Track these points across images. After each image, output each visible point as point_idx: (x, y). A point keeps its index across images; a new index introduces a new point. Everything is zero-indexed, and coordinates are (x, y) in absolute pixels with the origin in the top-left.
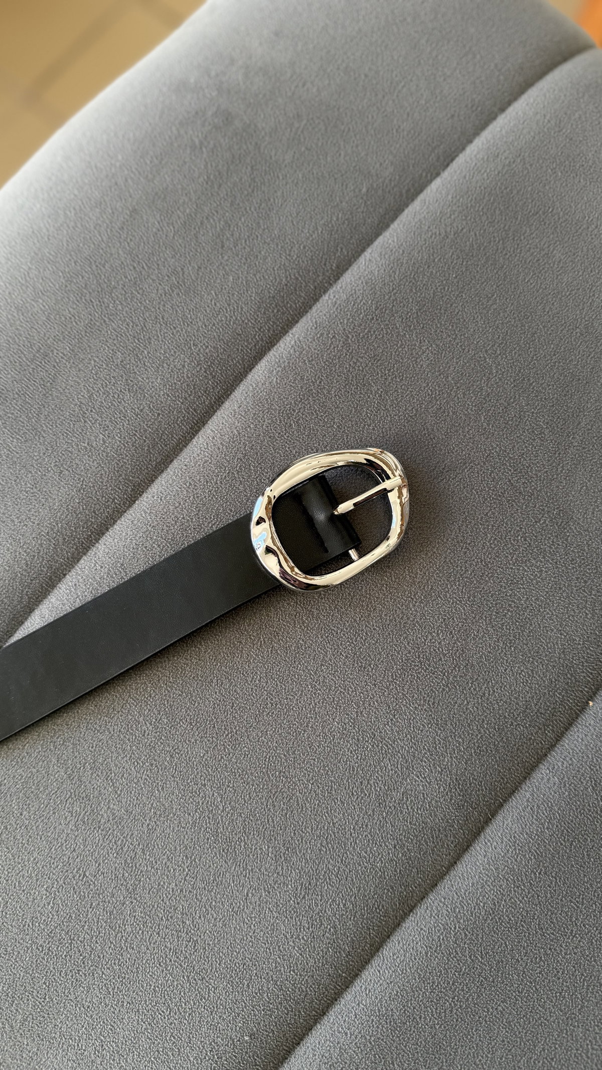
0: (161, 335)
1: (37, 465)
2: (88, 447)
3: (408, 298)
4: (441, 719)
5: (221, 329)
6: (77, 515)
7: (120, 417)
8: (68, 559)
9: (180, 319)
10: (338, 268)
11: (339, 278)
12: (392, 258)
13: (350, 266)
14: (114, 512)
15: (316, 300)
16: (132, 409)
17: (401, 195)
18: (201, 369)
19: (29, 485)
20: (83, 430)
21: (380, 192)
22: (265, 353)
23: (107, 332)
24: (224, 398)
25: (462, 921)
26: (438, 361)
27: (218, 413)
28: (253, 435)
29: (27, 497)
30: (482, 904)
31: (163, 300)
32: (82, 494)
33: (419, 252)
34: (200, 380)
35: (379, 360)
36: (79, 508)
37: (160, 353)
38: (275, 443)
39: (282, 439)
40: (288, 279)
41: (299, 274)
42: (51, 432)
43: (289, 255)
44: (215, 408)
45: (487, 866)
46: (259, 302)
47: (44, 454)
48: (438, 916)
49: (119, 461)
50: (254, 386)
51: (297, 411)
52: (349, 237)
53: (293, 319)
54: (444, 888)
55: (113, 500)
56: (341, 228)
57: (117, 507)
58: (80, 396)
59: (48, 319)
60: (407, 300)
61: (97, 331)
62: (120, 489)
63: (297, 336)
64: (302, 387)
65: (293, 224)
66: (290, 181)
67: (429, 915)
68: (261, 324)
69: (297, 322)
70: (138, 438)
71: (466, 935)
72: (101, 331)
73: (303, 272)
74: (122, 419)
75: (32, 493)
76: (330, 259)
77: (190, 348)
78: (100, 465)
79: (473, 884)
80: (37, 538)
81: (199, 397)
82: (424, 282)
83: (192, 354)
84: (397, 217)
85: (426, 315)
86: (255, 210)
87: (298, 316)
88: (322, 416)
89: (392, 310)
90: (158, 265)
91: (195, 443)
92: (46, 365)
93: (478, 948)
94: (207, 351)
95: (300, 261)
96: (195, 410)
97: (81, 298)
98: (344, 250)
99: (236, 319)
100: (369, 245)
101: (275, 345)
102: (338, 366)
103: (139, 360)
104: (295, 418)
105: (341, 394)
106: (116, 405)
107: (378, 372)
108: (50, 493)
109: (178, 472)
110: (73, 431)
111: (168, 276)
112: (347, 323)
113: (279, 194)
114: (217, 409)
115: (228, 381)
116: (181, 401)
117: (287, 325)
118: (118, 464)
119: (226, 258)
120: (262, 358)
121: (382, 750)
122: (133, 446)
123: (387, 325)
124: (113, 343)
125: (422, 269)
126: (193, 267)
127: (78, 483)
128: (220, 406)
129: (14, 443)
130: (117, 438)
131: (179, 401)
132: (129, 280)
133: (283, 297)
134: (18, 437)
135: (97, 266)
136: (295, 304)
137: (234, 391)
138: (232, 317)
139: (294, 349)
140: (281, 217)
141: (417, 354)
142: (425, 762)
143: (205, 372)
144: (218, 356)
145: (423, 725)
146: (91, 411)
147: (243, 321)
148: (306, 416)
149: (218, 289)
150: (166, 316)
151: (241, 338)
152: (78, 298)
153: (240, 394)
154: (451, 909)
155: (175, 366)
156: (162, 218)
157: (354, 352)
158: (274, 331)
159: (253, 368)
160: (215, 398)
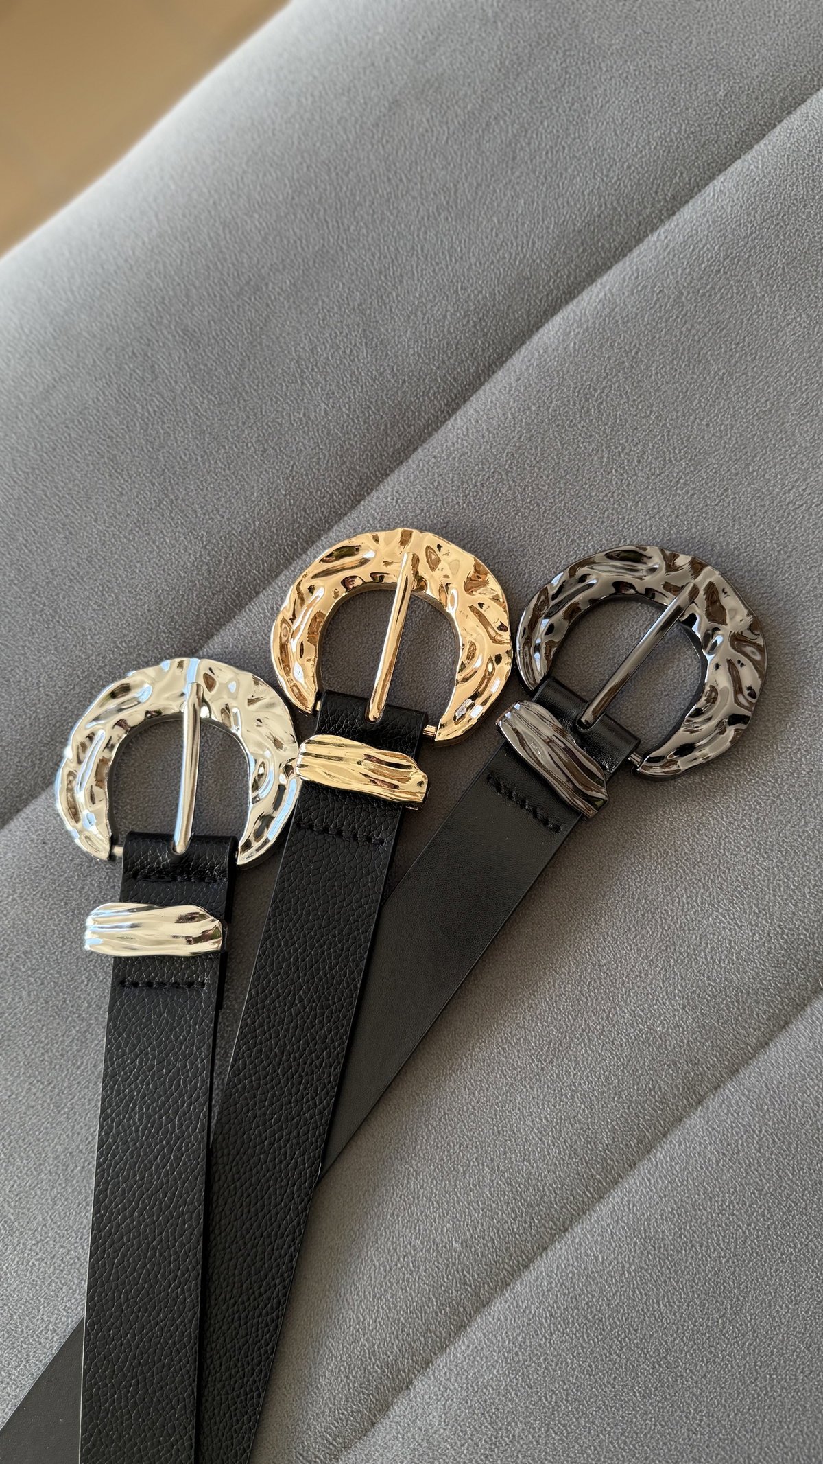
0: (418, 273)
1: (233, 438)
2: (304, 419)
3: (771, 247)
4: (766, 843)
5: (501, 270)
6: (281, 513)
7: (351, 382)
8: (263, 571)
9: (446, 253)
10: (674, 198)
11: (674, 214)
12: (753, 190)
13: (692, 197)
14: (330, 514)
15: (639, 241)
16: (368, 370)
17: (773, 104)
18: (468, 322)
19: (220, 465)
20: (298, 396)
21: (743, 98)
22: (560, 307)
23: (344, 263)
24: (496, 366)
25: (770, 1123)
26: (808, 338)
27: (487, 386)
28: (533, 421)
29: (216, 480)
30: (800, 1103)
31: (424, 226)
32: (291, 483)
33: (793, 184)
34: (466, 338)
35: (723, 329)
36: (285, 502)
37: (414, 297)
38: (563, 435)
39: (574, 430)
40: (603, 209)
41: (618, 203)
42: (255, 393)
43: (607, 176)
44: (483, 380)
45: (813, 1052)
46: (558, 236)
47: (244, 423)
48: (738, 1114)
49: (344, 441)
50: (541, 352)
51: (599, 391)
52: (693, 158)
53: (605, 264)
54: (749, 1077)
55: (331, 496)
56: (683, 144)
57: (335, 506)
58: (298, 348)
59: (265, 239)
60: (770, 250)
61: (331, 261)
62: (342, 482)
63: (608, 287)
64: (609, 358)
65: (616, 134)
66: (617, 74)
67: (725, 1111)
68: (558, 266)
69: (610, 268)
70: (373, 412)
71: (774, 1141)
72: (335, 262)
73: (624, 201)
74: (354, 385)
75: (224, 476)
76: (664, 185)
77: (456, 292)
78: (318, 446)
79: (790, 1075)
80: (225, 537)
81: (462, 361)
82: (797, 226)
83: (459, 300)
84: (764, 135)
85: (795, 272)
86: (564, 112)
87: (612, 260)
88: (634, 400)
89: (748, 262)
90: (422, 178)
91: (450, 427)
92: (256, 302)
93: (790, 1160)
94: (480, 297)
95: (622, 184)
96: (454, 379)
97: (312, 216)
98: (684, 175)
99: (525, 257)
100: (720, 171)
101: (575, 297)
102: (663, 332)
103: (385, 304)
104: (596, 401)
105: (665, 372)
106: (347, 364)
107: (720, 346)
108: (248, 478)
109: (424, 466)
110: (286, 395)
111: (435, 194)
112: (682, 274)
113: (600, 91)
114: (485, 380)
115: (505, 343)
116: (437, 364)
117: (595, 272)
118: (342, 447)
119: (517, 173)
120: (555, 314)
121: (676, 875)
122: (365, 422)
123: (739, 281)
124: (350, 278)
125: (795, 208)
126: (471, 184)
127: (286, 468)
128: (489, 376)
129: (204, 406)
130: (344, 409)
131: (434, 365)
132: (380, 196)
133: (593, 232)
134: (210, 397)
135: (337, 174)
136: (610, 243)
137: (511, 356)
138: (518, 254)
139: (604, 305)
140: (600, 124)
141: (779, 325)
142: (737, 897)
143: (475, 326)
144: (494, 306)
145: (738, 847)
146: (313, 369)
147: (534, 261)
148: (612, 399)
149: (503, 215)
150: (427, 246)
151: (529, 283)
152: (309, 216)
153: (519, 361)
154: (757, 1106)
155: (432, 316)
156: (434, 114)
157: (689, 314)
158: (576, 278)
159: (541, 326)
160: (484, 365)
